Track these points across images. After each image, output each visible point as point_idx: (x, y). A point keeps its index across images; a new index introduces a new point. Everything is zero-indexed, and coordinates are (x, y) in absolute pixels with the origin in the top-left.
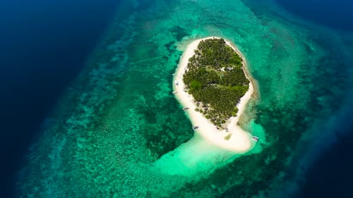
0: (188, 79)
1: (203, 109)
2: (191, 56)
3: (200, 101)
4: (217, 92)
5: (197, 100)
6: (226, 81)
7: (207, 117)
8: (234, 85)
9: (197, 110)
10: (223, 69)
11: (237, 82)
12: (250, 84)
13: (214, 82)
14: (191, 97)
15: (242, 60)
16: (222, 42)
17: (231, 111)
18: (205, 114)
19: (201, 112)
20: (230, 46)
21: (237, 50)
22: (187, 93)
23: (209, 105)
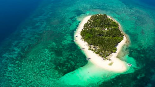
0: (83, 34)
1: (94, 49)
2: (86, 22)
3: (92, 45)
4: (103, 40)
5: (90, 44)
6: (108, 34)
7: (97, 53)
8: (114, 36)
9: (90, 49)
10: (106, 29)
11: (116, 36)
12: (124, 37)
13: (100, 35)
14: (86, 43)
15: (118, 25)
16: (105, 16)
17: (113, 50)
18: (95, 51)
19: (92, 50)
20: (110, 18)
21: (115, 20)
22: (83, 41)
23: (97, 47)
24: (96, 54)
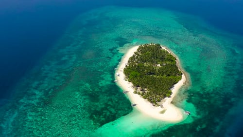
0: (127, 71)
1: (141, 92)
2: (132, 56)
3: (139, 86)
4: (154, 80)
5: (136, 85)
6: (161, 72)
7: (145, 98)
8: (169, 75)
9: (136, 93)
10: (159, 65)
11: (173, 74)
12: (183, 76)
13: (151, 73)
14: (131, 84)
15: (176, 59)
16: (158, 47)
17: (166, 93)
18: (142, 95)
19: (139, 94)
20: (166, 50)
21: (171, 52)
22: (127, 82)
23: (146, 89)
24: (143, 99)
